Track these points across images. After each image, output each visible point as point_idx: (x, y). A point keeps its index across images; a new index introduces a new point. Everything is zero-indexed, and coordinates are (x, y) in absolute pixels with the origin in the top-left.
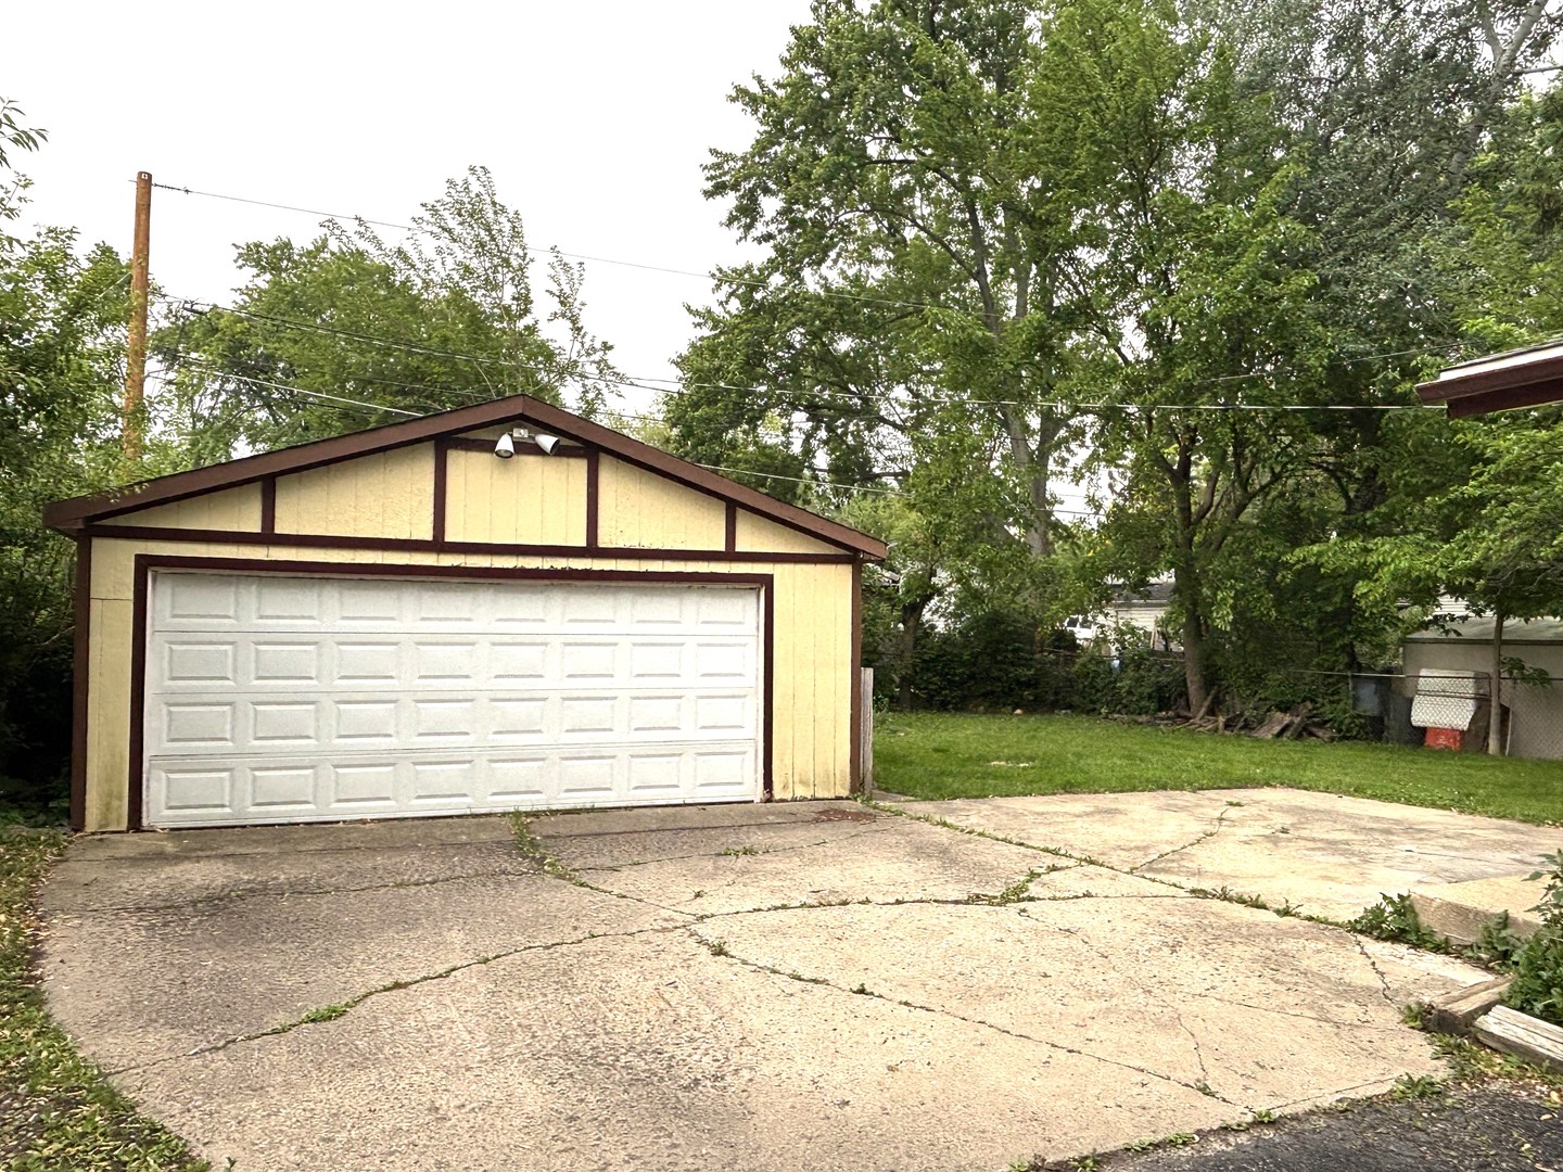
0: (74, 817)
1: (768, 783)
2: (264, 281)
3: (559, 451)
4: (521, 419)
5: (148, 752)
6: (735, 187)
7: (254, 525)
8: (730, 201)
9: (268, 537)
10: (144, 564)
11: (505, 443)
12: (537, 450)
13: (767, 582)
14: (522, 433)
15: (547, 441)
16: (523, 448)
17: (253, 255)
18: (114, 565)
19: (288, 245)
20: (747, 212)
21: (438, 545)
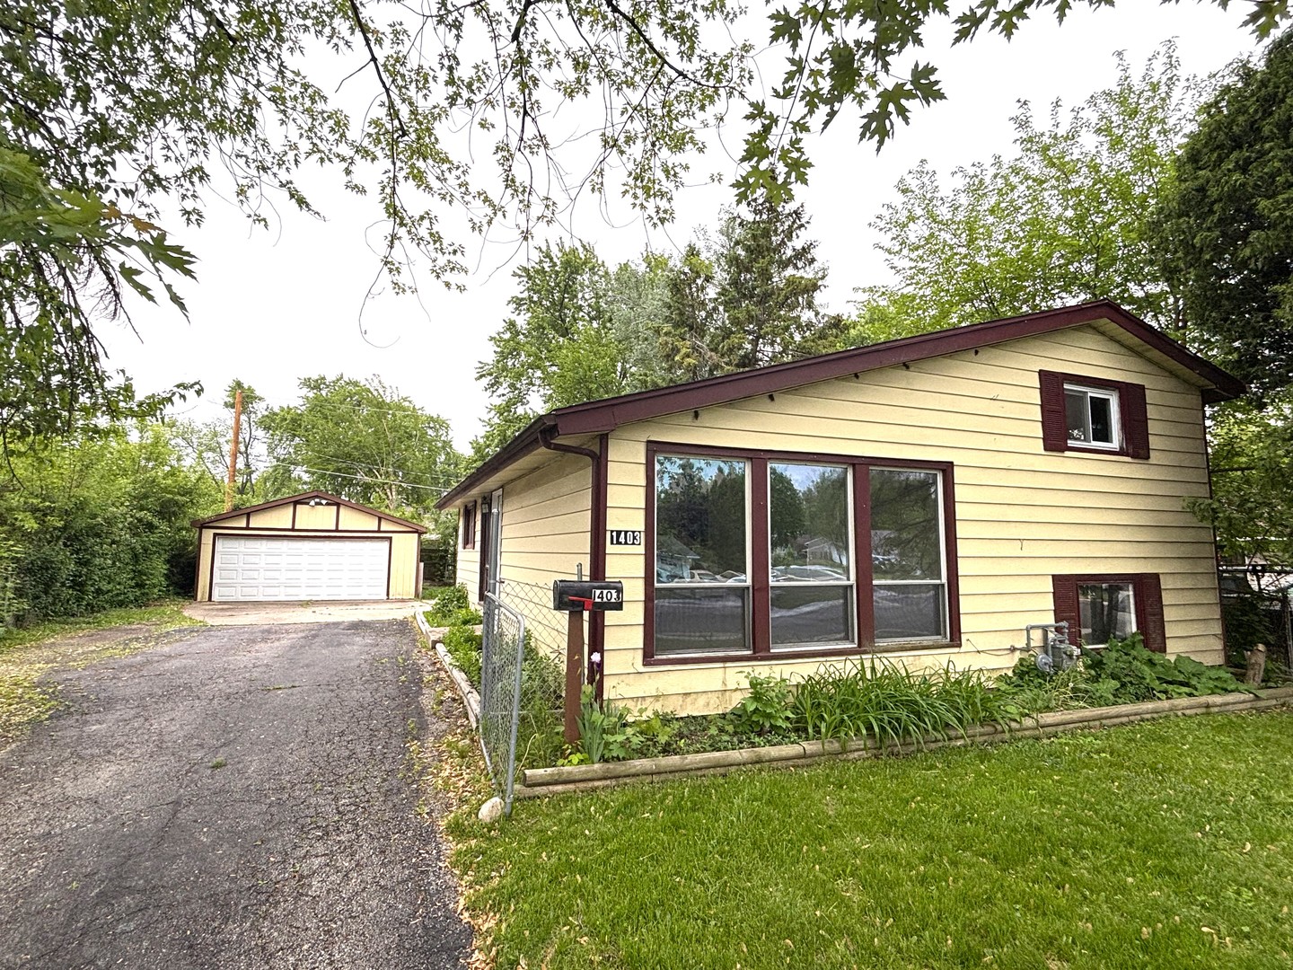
0: (194, 597)
1: (388, 594)
2: (311, 395)
3: (327, 504)
4: (317, 497)
5: (214, 582)
6: (491, 375)
7: (244, 525)
8: (486, 381)
9: (247, 528)
10: (215, 535)
11: (312, 503)
12: (321, 504)
13: (390, 539)
14: (317, 500)
15: (324, 502)
16: (317, 504)
17: (307, 383)
18: (208, 535)
19: (324, 378)
20: (495, 384)
21: (293, 530)
